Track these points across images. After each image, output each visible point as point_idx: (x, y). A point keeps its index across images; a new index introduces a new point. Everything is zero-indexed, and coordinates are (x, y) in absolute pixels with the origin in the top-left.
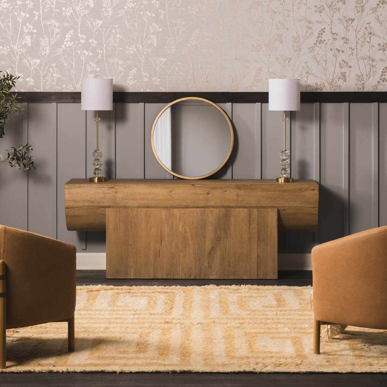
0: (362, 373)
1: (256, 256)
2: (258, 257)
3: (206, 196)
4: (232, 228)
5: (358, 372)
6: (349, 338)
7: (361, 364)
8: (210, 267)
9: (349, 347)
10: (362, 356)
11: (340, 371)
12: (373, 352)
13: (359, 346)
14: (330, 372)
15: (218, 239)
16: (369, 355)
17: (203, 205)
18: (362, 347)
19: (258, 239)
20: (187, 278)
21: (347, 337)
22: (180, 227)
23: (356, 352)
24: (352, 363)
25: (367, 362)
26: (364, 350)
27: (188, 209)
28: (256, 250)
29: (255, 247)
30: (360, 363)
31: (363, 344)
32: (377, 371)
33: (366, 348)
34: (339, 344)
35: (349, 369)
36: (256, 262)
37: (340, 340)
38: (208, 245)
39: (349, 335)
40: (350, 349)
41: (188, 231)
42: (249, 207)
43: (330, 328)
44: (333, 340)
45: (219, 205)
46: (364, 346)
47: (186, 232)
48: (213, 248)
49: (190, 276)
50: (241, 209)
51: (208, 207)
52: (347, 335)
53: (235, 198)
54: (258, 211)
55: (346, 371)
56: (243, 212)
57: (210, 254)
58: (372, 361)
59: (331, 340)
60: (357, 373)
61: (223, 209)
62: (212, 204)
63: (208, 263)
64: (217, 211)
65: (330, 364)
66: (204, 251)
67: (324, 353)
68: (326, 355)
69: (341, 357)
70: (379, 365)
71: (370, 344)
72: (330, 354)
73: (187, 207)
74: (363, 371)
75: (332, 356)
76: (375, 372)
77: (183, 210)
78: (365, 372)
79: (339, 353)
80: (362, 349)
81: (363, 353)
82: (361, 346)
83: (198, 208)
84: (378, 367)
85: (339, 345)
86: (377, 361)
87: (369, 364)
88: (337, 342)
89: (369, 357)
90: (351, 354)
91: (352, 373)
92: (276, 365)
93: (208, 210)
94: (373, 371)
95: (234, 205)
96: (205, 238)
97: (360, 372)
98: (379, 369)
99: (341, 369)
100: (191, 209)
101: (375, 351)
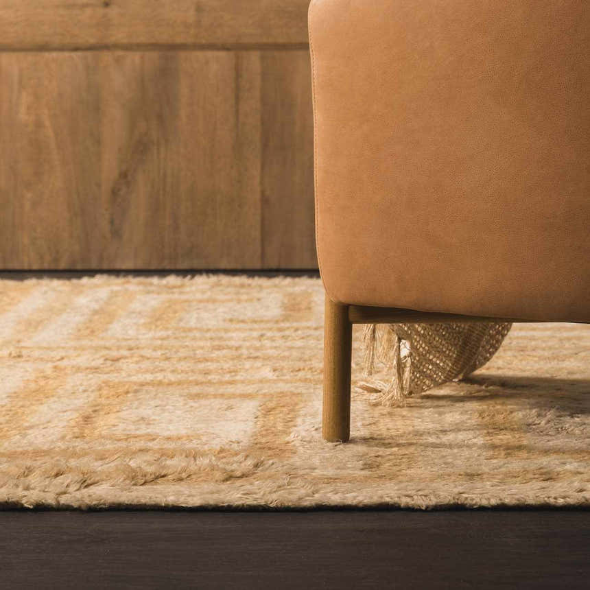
0: (502, 508)
1: (258, 196)
2: (265, 201)
3: (101, 11)
4: (183, 113)
5: (484, 502)
6: (488, 394)
7: (505, 474)
8: (116, 233)
9: (480, 419)
10: (520, 448)
11: (404, 501)
12: (570, 434)
13: (519, 415)
14: (361, 505)
15: (140, 148)
16: (551, 443)
17: (92, 41)
18: (530, 421)
19: (265, 146)
20: (46, 266)
21: (482, 394)
22: (23, 109)
23: (501, 437)
24: (469, 471)
25: (533, 467)
26: (534, 429)
27: (46, 55)
28: (258, 180)
29: (256, 172)
30: (503, 469)
31: (534, 411)
32: (571, 501)
33: (543, 422)
34: (440, 414)
35: (446, 493)
36: (258, 218)
37: (452, 401)
38: (109, 166)
39: (491, 387)
40: (480, 427)
41: (47, 123)
42: (237, 48)
43: (411, 354)
44: (424, 400)
45: (142, 39)
46: (539, 415)
47: (39, 125)
48: (124, 175)
49: (56, 260)
50: (210, 54)
51: (106, 47)
52: (483, 387)
53: (191, 16)
54: (263, 58)
55: (433, 501)
56: (216, 64)
57: (114, 193)
58: (557, 462)
59: (419, 400)
60: (482, 509)
61: (154, 55)
62: (119, 36)
63: (112, 222)
64: (134, 58)
65: (376, 476)
66: (99, 185)
67: (365, 440)
68: (373, 446)
69: (429, 452)
70: (585, 475)
71: (563, 408)
72: (389, 444)
73: (43, 48)
74: (507, 501)
75: (396, 449)
76: (561, 501)
77: (30, 57)
78: (514, 502)
79: (431, 440)
80: (528, 427)
81: (527, 439)
82: (524, 415)
83: (76, 49)
84: (576, 485)
85: (443, 416)
86: (576, 464)
87: (541, 474)
88: (438, 406)
89: (546, 452)
90: (480, 441)
91: (457, 508)
92: (136, 478)
93: (107, 57)
94: (552, 501)
95: (190, 40)
96: (98, 142)
97: (494, 502)
98: (581, 491)
99: (412, 493)
100: (54, 54)
101: (577, 432)
